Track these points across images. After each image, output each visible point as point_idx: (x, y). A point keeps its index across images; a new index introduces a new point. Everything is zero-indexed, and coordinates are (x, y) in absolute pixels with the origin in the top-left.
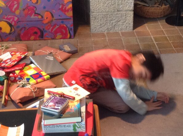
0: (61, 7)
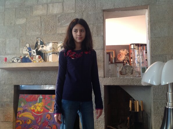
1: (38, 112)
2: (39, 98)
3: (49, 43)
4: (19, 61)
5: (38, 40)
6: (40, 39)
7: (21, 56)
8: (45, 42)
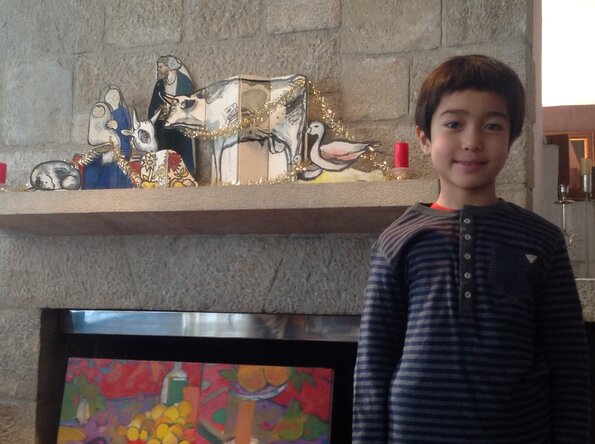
2: (171, 379)
3: (224, 83)
4: (69, 182)
5: (164, 68)
6: (177, 65)
7: (77, 157)
8: (202, 82)
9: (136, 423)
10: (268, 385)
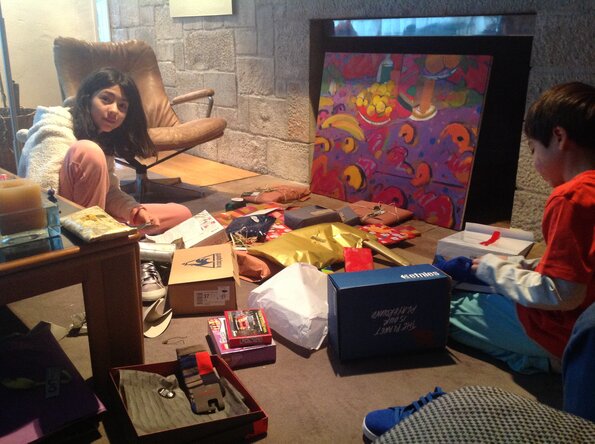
0: (450, 159)
1: (377, 116)
9: (362, 95)
10: (445, 68)
